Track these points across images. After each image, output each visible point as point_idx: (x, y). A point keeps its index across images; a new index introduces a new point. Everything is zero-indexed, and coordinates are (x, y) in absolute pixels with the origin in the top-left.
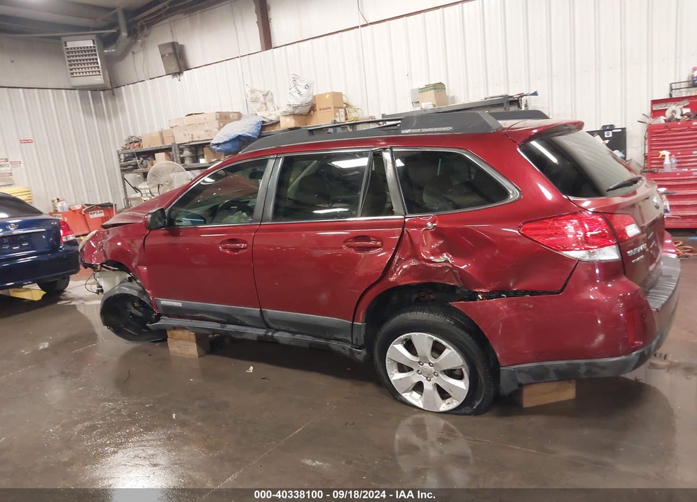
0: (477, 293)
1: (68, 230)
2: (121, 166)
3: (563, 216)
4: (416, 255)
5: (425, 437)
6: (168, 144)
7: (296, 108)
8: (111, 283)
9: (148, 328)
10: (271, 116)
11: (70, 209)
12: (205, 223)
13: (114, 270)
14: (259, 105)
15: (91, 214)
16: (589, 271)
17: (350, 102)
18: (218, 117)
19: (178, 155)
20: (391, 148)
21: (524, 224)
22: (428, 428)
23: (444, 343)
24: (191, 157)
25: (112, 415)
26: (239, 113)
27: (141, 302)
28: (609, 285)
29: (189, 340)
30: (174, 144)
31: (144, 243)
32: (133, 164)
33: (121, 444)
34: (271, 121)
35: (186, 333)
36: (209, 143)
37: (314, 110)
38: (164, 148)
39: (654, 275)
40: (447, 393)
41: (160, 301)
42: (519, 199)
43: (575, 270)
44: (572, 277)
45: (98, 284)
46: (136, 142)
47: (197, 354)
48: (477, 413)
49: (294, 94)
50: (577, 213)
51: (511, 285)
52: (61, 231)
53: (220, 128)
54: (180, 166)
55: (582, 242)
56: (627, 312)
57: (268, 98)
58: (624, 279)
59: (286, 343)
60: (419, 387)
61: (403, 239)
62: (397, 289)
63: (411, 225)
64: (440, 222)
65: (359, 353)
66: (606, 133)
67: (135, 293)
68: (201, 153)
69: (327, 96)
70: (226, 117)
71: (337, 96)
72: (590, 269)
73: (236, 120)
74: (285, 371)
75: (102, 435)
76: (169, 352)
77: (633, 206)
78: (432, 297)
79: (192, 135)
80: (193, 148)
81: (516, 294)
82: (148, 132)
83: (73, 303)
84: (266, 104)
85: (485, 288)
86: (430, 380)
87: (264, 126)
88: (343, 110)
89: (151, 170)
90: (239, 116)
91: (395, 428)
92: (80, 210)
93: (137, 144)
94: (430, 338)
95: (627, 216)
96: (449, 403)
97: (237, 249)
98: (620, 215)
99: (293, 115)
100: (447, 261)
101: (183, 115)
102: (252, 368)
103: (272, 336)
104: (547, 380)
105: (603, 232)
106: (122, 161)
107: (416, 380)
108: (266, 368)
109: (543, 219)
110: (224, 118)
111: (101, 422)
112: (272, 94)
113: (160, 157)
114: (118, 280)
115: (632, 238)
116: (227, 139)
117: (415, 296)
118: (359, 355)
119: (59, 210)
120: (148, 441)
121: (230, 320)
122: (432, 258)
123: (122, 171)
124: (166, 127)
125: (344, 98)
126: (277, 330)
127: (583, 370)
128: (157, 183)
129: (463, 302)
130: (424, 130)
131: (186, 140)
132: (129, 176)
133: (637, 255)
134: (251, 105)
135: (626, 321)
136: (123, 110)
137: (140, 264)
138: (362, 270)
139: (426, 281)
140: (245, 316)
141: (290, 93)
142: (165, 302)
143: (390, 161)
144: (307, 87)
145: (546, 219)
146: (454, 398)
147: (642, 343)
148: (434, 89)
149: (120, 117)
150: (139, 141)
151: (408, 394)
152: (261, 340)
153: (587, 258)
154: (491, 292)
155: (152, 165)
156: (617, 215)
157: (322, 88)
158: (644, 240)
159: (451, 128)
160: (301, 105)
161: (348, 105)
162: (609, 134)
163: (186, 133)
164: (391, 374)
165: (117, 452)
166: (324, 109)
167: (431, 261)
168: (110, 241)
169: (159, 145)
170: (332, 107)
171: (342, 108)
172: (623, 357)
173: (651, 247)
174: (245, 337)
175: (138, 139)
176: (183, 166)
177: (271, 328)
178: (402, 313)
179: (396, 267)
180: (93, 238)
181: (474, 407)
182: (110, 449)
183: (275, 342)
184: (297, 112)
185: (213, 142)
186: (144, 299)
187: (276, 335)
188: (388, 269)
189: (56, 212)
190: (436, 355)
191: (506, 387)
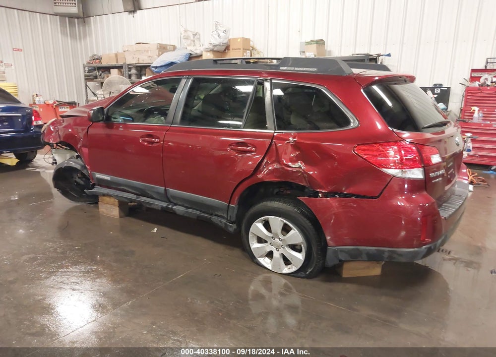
0: (318, 192)
1: (38, 117)
2: (85, 76)
3: (387, 142)
4: (279, 161)
5: (270, 290)
6: (120, 63)
7: (215, 46)
8: (63, 158)
9: (85, 193)
10: (196, 50)
11: (45, 103)
12: (133, 121)
13: (66, 149)
14: (189, 42)
15: (60, 108)
16: (400, 184)
17: (255, 46)
18: (159, 47)
19: (127, 72)
20: (271, 80)
21: (358, 145)
22: (272, 284)
23: (291, 225)
24: (136, 74)
25: (49, 251)
26: (175, 46)
27: (82, 174)
28: (414, 196)
29: (114, 205)
30: (125, 63)
31: (87, 132)
32: (94, 75)
33: (53, 272)
34: (197, 54)
35: (112, 200)
36: (150, 66)
37: (229, 50)
38: (117, 66)
39: (449, 194)
40: (289, 261)
41: (95, 175)
42: (357, 127)
43: (390, 183)
44: (387, 188)
45: (53, 157)
46: (97, 59)
47: (118, 215)
48: (309, 277)
49: (214, 35)
50: (397, 141)
51: (344, 189)
52: (33, 117)
53: (159, 55)
54: (128, 80)
55: (398, 163)
56: (423, 217)
57: (196, 37)
58: (425, 193)
59: (181, 214)
60: (270, 255)
61: (271, 148)
62: (262, 184)
63: (278, 138)
64: (298, 138)
65: (231, 227)
66: (436, 89)
67: (78, 167)
68: (143, 72)
69: (239, 40)
70: (164, 48)
71: (246, 41)
72: (401, 183)
73: (172, 51)
74: (179, 234)
75: (40, 265)
76: (99, 212)
77: (440, 141)
78: (289, 192)
79: (139, 58)
80: (139, 68)
81: (345, 196)
82: (107, 53)
83: (37, 170)
84: (194, 41)
85: (324, 189)
86: (278, 251)
87: (191, 57)
88: (249, 51)
89: (106, 81)
90: (174, 48)
91: (250, 281)
92: (53, 104)
93: (98, 61)
94: (282, 221)
95: (433, 148)
96: (289, 268)
97: (152, 143)
98: (428, 147)
99: (213, 51)
100: (300, 167)
101: (134, 43)
102: (156, 229)
103: (172, 208)
104: (360, 259)
105: (415, 158)
106: (86, 72)
107: (268, 250)
108: (166, 231)
109: (372, 143)
110: (163, 49)
111: (41, 256)
112: (199, 35)
113: (114, 72)
114: (68, 156)
115: (435, 164)
116: (163, 64)
117: (276, 190)
118: (231, 228)
119: (37, 103)
120: (72, 272)
121: (143, 193)
122: (290, 164)
123: (86, 79)
124: (121, 51)
125: (251, 43)
126: (176, 204)
127: (386, 255)
128: (110, 90)
129: (307, 198)
130: (296, 69)
131: (134, 62)
132: (90, 84)
133: (437, 177)
134: (183, 41)
135: (421, 224)
136: (90, 35)
137: (83, 146)
138: (239, 168)
139: (284, 180)
140: (154, 192)
141: (212, 35)
142: (98, 175)
143: (269, 89)
144: (225, 32)
145: (375, 143)
146: (294, 265)
147: (430, 240)
148: (317, 43)
149: (88, 39)
150: (99, 59)
151: (262, 259)
152: (165, 211)
153: (400, 175)
154: (328, 193)
155: (108, 77)
156: (426, 146)
157: (236, 34)
158: (444, 167)
159: (316, 69)
160: (219, 45)
161: (253, 49)
162: (438, 91)
163: (135, 57)
164: (252, 243)
165: (48, 278)
166: (235, 49)
167: (289, 166)
168: (64, 127)
169: (114, 63)
170: (242, 49)
171: (249, 50)
172: (416, 249)
173: (449, 173)
174: (152, 206)
175: (99, 57)
176: (130, 80)
177: (172, 202)
178: (264, 202)
179: (264, 168)
180: (52, 124)
181: (307, 273)
182: (43, 275)
183: (174, 213)
184: (216, 49)
185: (152, 65)
186: (84, 172)
187: (175, 207)
188: (258, 169)
189: (35, 104)
190: (284, 233)
191: (331, 261)
